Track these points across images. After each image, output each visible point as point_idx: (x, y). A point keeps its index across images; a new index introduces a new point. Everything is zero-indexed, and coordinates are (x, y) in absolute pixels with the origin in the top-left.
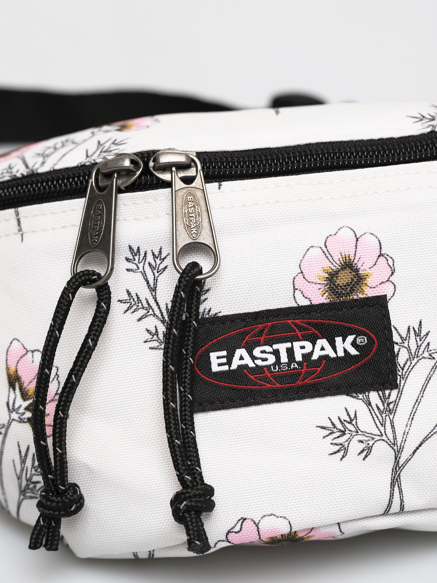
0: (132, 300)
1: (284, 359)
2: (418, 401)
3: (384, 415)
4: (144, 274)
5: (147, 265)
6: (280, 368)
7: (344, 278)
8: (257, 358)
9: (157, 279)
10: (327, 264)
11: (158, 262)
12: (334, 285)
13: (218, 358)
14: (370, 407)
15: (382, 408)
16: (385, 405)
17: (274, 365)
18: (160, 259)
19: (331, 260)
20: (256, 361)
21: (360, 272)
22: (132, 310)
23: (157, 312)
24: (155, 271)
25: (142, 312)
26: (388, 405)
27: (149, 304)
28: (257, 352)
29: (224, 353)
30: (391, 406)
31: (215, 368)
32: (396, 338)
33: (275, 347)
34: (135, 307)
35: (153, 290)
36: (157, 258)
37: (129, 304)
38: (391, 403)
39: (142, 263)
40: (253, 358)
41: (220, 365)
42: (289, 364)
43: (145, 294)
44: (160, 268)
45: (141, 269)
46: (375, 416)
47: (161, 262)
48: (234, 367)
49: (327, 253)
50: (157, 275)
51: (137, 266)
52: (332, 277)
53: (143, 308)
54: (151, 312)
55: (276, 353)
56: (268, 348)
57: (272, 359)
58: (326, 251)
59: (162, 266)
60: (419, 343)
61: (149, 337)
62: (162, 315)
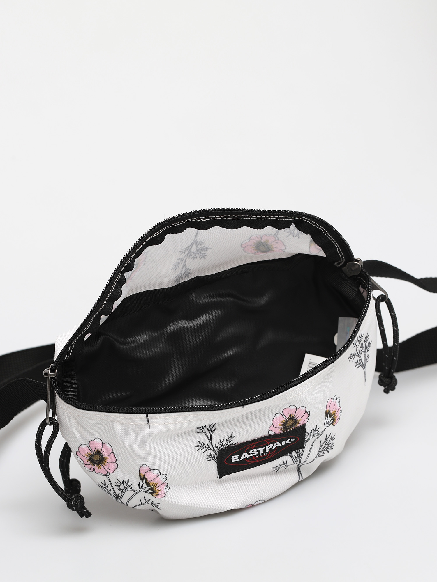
0: (201, 445)
1: (261, 452)
2: (310, 450)
3: (297, 459)
4: (205, 433)
5: (206, 429)
6: (259, 455)
7: (290, 423)
8: (250, 454)
9: (212, 436)
10: (283, 419)
11: (211, 427)
12: (285, 426)
13: (235, 457)
14: (292, 457)
15: (297, 456)
16: (298, 455)
17: (257, 455)
18: (212, 426)
19: (285, 417)
20: (250, 455)
21: (297, 420)
22: (200, 449)
23: (212, 448)
24: (210, 432)
25: (205, 449)
26: (299, 454)
27: (208, 445)
28: (251, 452)
29: (238, 456)
30: (300, 455)
31: (233, 460)
32: (307, 434)
33: (258, 449)
34: (202, 448)
35: (210, 440)
36: (211, 426)
37: (199, 447)
38: (300, 453)
39: (204, 429)
40: (249, 454)
41: (235, 459)
42: (263, 454)
43: (207, 442)
44: (212, 430)
45: (204, 431)
46: (293, 460)
47: (213, 427)
48: (241, 459)
49: (283, 415)
50: (211, 433)
51: (202, 430)
52: (285, 423)
53: (206, 447)
54: (209, 448)
55: (259, 451)
56: (255, 450)
57: (256, 453)
58: (283, 414)
59: (213, 429)
60: (315, 433)
61: (208, 457)
62: (213, 448)
